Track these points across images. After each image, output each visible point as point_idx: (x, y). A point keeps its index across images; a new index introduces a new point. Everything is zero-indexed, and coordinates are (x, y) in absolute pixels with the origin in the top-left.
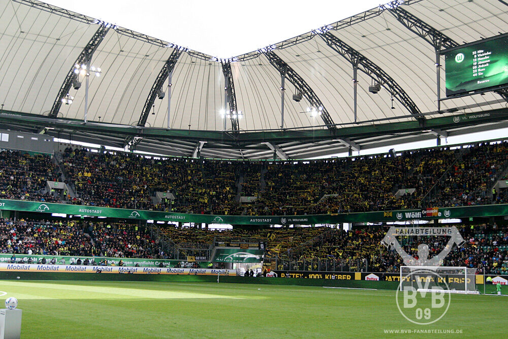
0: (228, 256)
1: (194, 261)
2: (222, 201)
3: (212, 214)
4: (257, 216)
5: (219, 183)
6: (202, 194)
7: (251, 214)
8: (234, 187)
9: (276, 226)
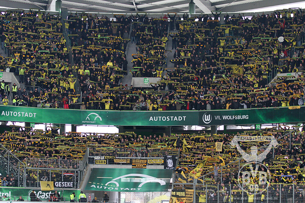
0: (110, 180)
1: (53, 189)
2: (100, 85)
3: (83, 108)
4: (160, 110)
5: (94, 53)
6: (66, 74)
7: (151, 108)
8: (121, 61)
9: (194, 128)
